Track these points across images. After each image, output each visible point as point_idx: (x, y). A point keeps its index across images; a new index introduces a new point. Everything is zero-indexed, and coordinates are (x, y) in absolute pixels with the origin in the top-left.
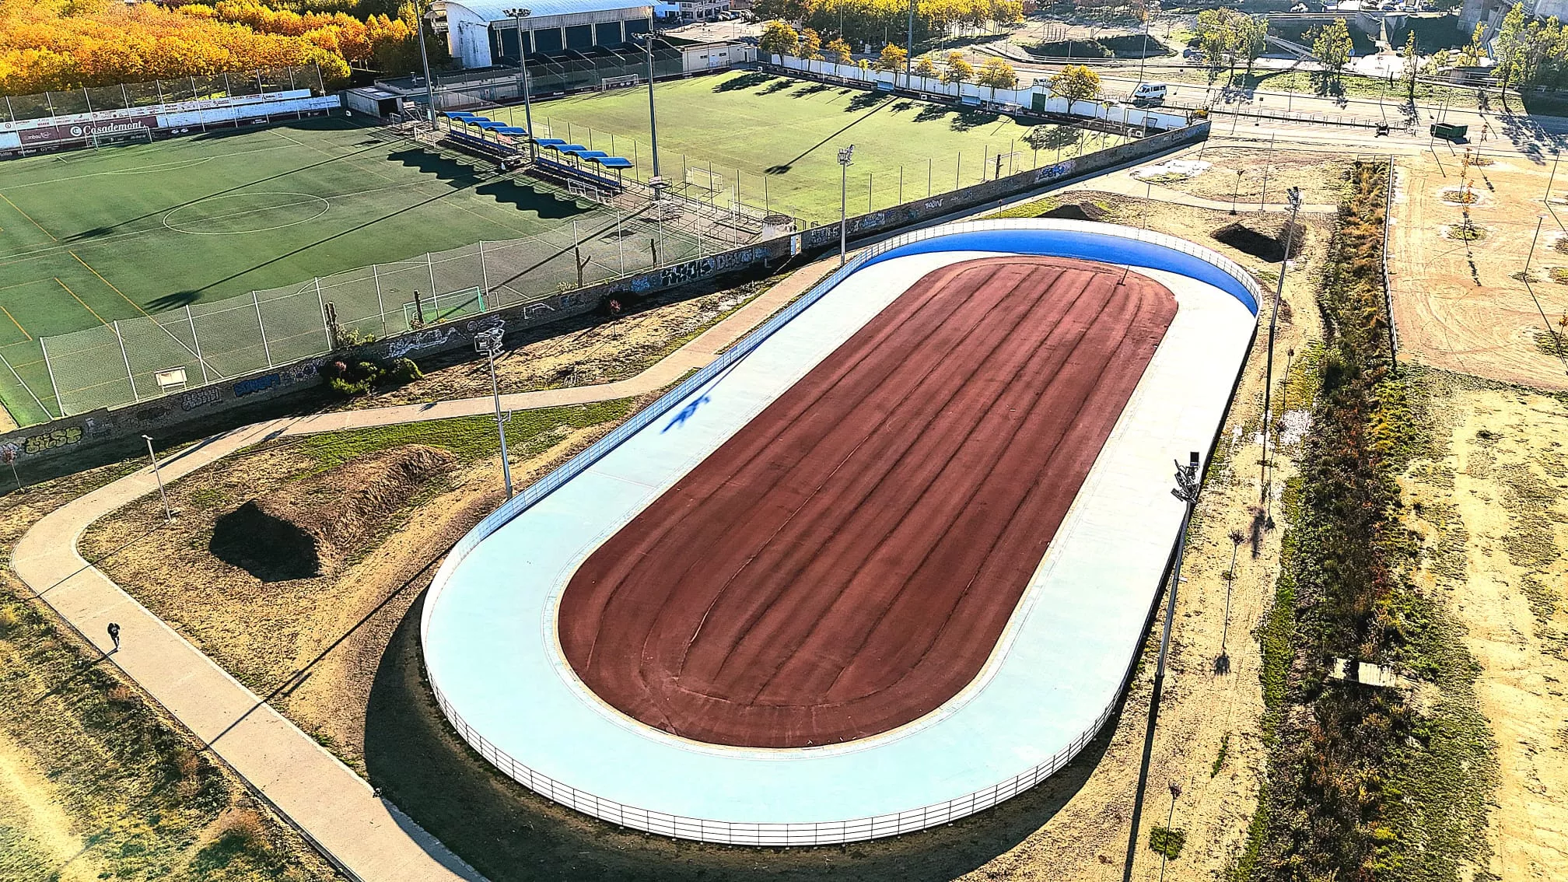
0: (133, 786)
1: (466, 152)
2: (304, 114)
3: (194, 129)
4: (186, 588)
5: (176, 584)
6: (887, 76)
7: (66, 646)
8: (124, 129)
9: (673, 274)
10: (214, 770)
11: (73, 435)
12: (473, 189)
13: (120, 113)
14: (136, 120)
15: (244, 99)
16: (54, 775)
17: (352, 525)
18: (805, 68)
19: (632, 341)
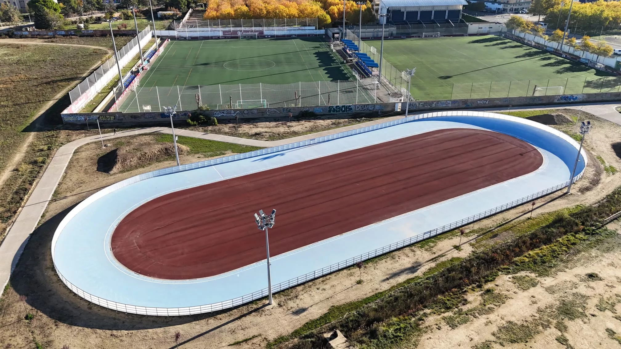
2: (309, 35)
3: (272, 36)
6: (554, 45)
8: (252, 34)
9: (334, 109)
10: (16, 213)
14: (258, 31)
17: (133, 162)
18: (522, 35)
19: (292, 129)
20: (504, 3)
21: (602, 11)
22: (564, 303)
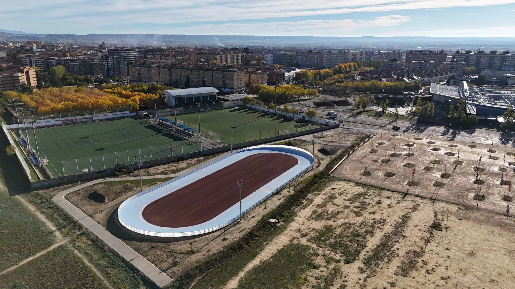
0: (69, 227)
1: (162, 126)
3: (101, 120)
4: (82, 203)
5: (80, 203)
6: (271, 110)
7: (60, 210)
8: (85, 120)
10: (81, 226)
11: (66, 179)
12: (161, 134)
13: (85, 116)
14: (88, 118)
15: (113, 113)
16: (57, 226)
17: (112, 195)
18: (253, 107)
19: (179, 167)
20: (231, 88)
21: (285, 91)
22: (329, 197)
